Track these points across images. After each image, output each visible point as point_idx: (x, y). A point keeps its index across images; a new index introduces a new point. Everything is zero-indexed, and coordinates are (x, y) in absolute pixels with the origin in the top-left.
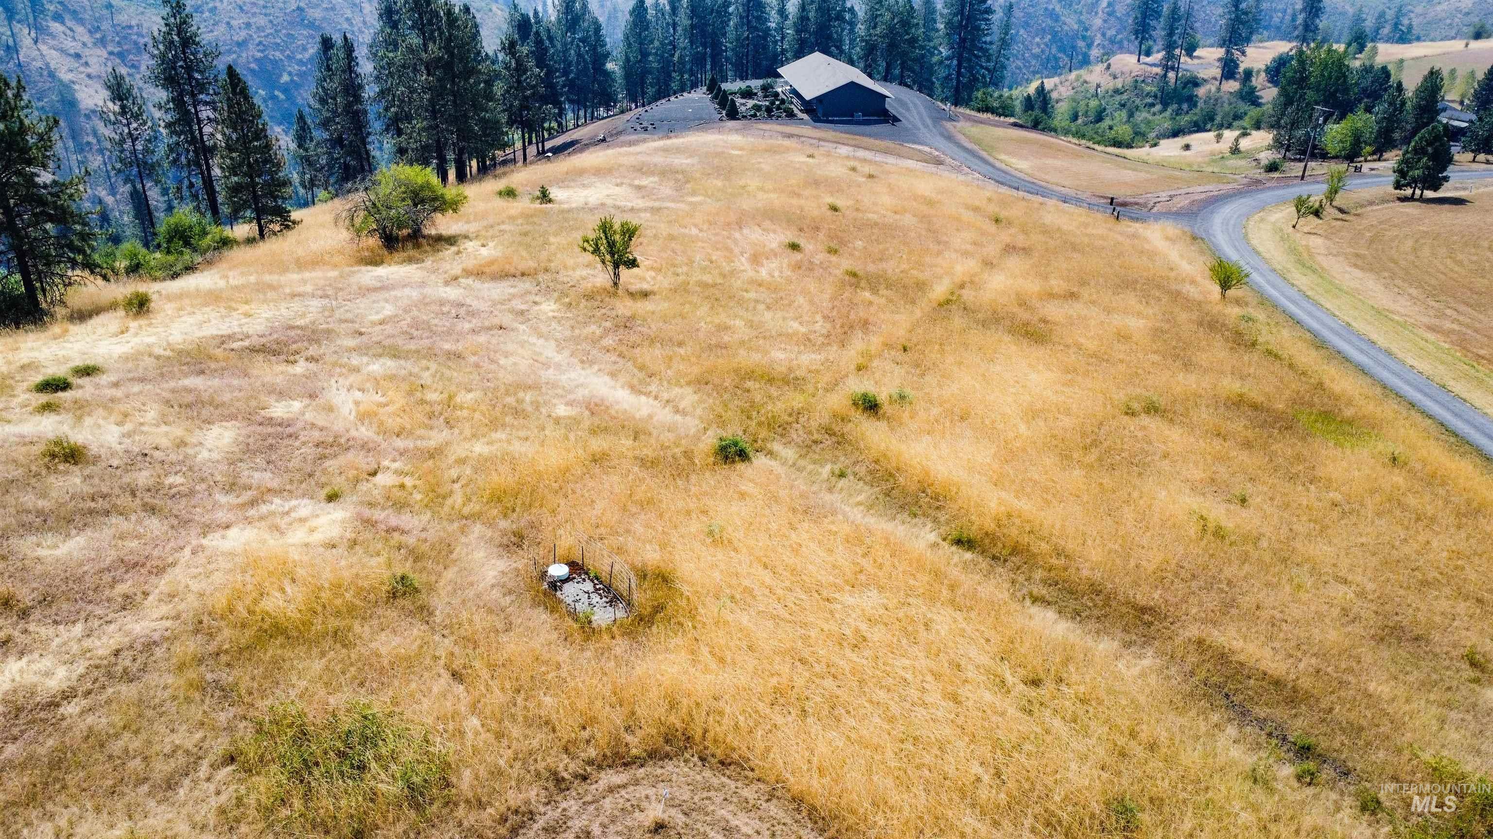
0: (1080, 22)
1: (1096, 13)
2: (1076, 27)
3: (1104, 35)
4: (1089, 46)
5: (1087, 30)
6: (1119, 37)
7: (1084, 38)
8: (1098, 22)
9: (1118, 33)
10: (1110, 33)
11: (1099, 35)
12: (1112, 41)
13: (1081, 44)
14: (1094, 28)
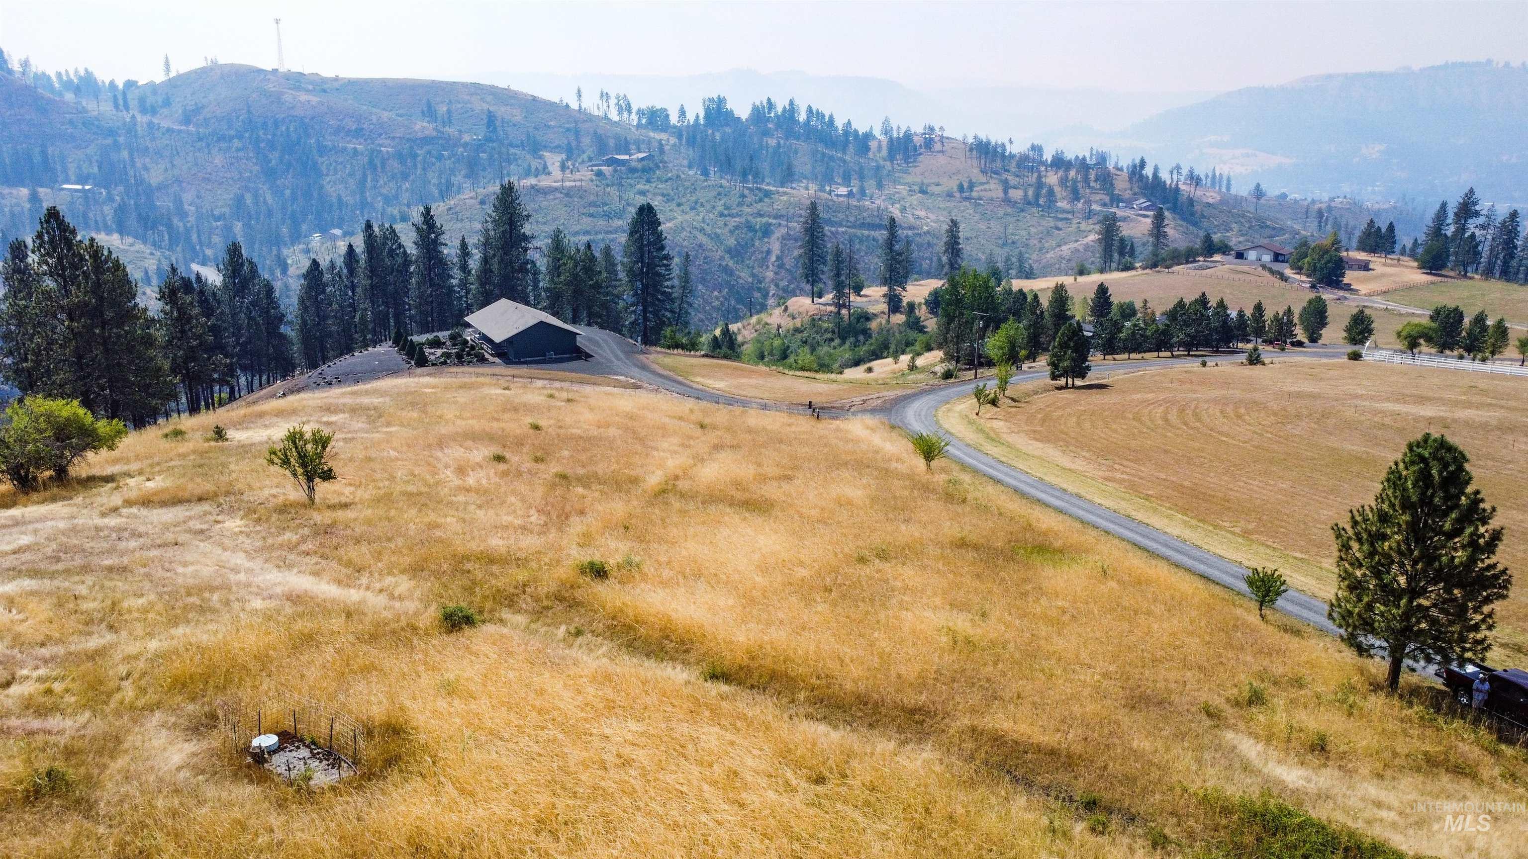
0: (753, 275)
1: (768, 267)
2: (750, 280)
3: (777, 285)
5: (760, 282)
7: (759, 289)
8: (770, 274)
9: (790, 282)
12: (785, 290)
13: (757, 295)
14: (767, 280)
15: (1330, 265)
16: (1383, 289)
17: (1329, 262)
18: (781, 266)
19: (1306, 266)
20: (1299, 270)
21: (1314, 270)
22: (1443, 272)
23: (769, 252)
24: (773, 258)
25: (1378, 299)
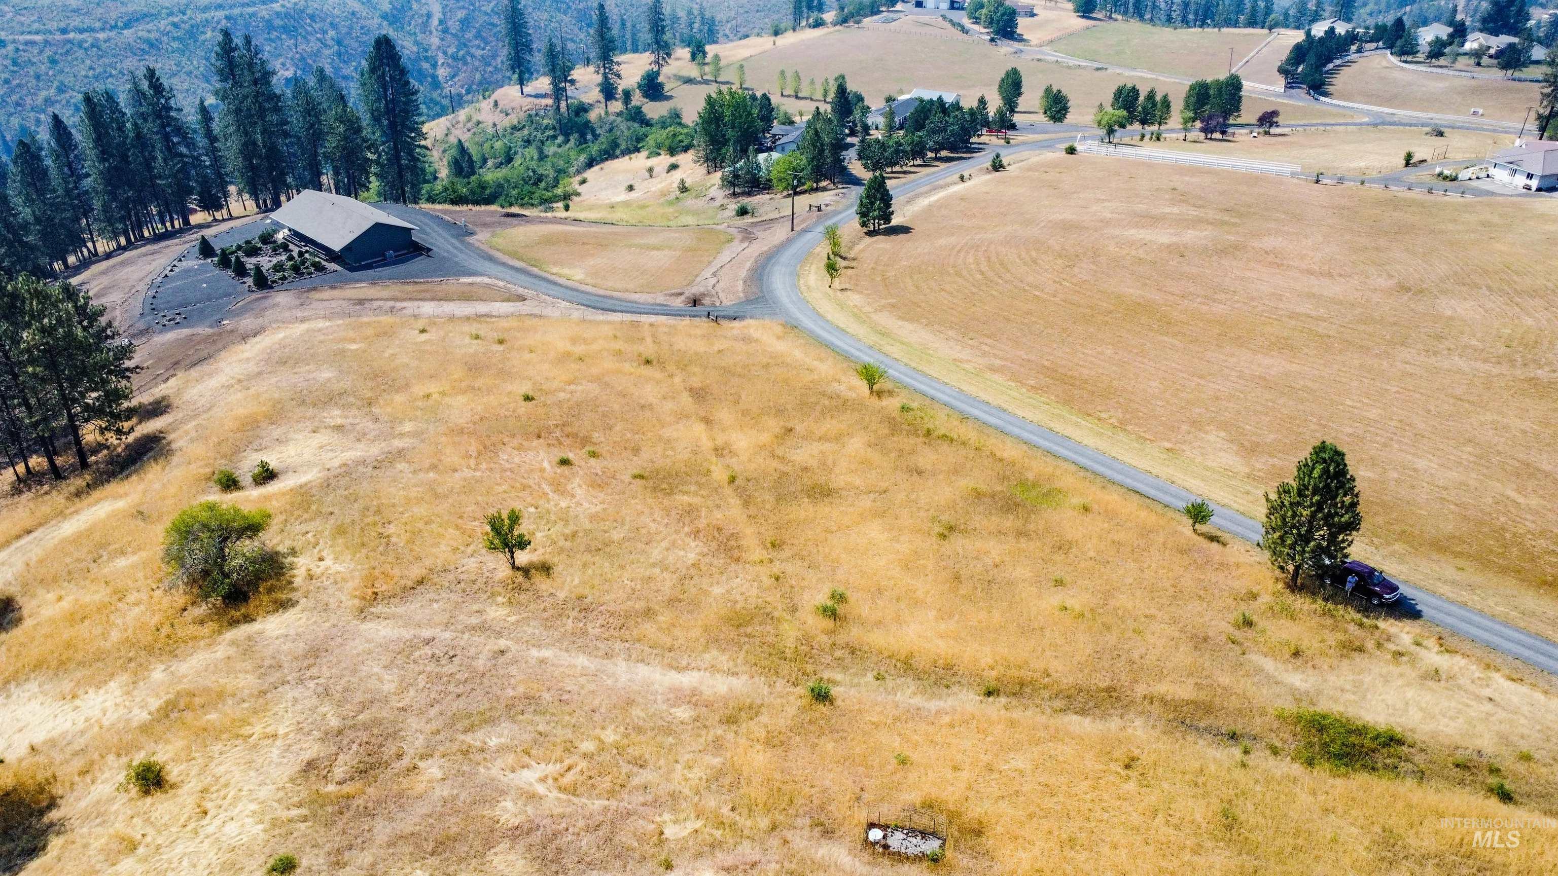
0: (416, 43)
1: (431, 33)
2: (415, 49)
3: (445, 53)
4: (434, 66)
5: (427, 51)
6: (461, 53)
7: (426, 59)
8: (435, 41)
10: (451, 50)
11: (440, 55)
12: (454, 58)
13: (426, 66)
14: (433, 47)
15: (1005, 17)
16: (1050, 38)
17: (1003, 15)
18: (446, 31)
19: (983, 17)
20: (977, 21)
21: (991, 23)
22: (1094, 15)
23: (429, 16)
24: (435, 22)
25: (1046, 49)
